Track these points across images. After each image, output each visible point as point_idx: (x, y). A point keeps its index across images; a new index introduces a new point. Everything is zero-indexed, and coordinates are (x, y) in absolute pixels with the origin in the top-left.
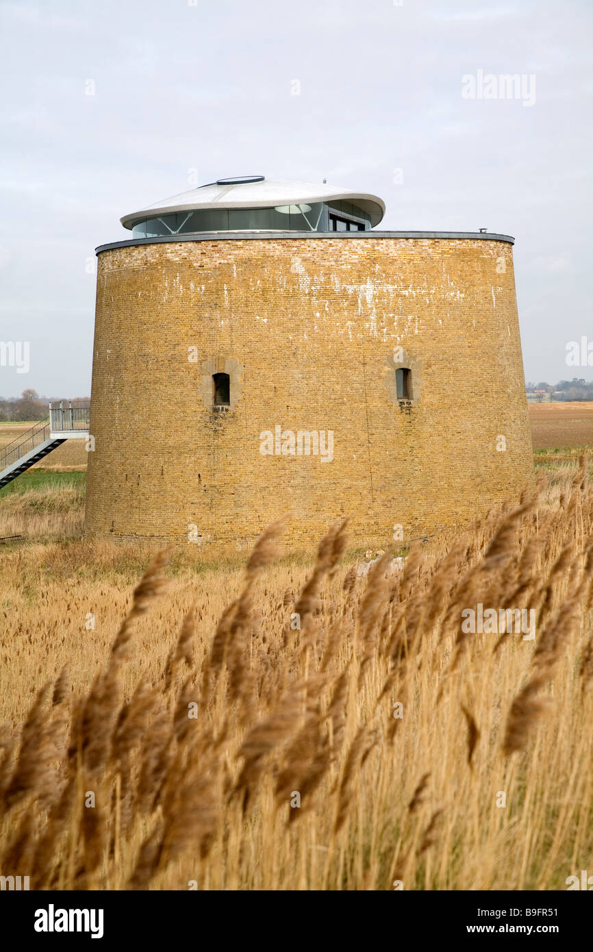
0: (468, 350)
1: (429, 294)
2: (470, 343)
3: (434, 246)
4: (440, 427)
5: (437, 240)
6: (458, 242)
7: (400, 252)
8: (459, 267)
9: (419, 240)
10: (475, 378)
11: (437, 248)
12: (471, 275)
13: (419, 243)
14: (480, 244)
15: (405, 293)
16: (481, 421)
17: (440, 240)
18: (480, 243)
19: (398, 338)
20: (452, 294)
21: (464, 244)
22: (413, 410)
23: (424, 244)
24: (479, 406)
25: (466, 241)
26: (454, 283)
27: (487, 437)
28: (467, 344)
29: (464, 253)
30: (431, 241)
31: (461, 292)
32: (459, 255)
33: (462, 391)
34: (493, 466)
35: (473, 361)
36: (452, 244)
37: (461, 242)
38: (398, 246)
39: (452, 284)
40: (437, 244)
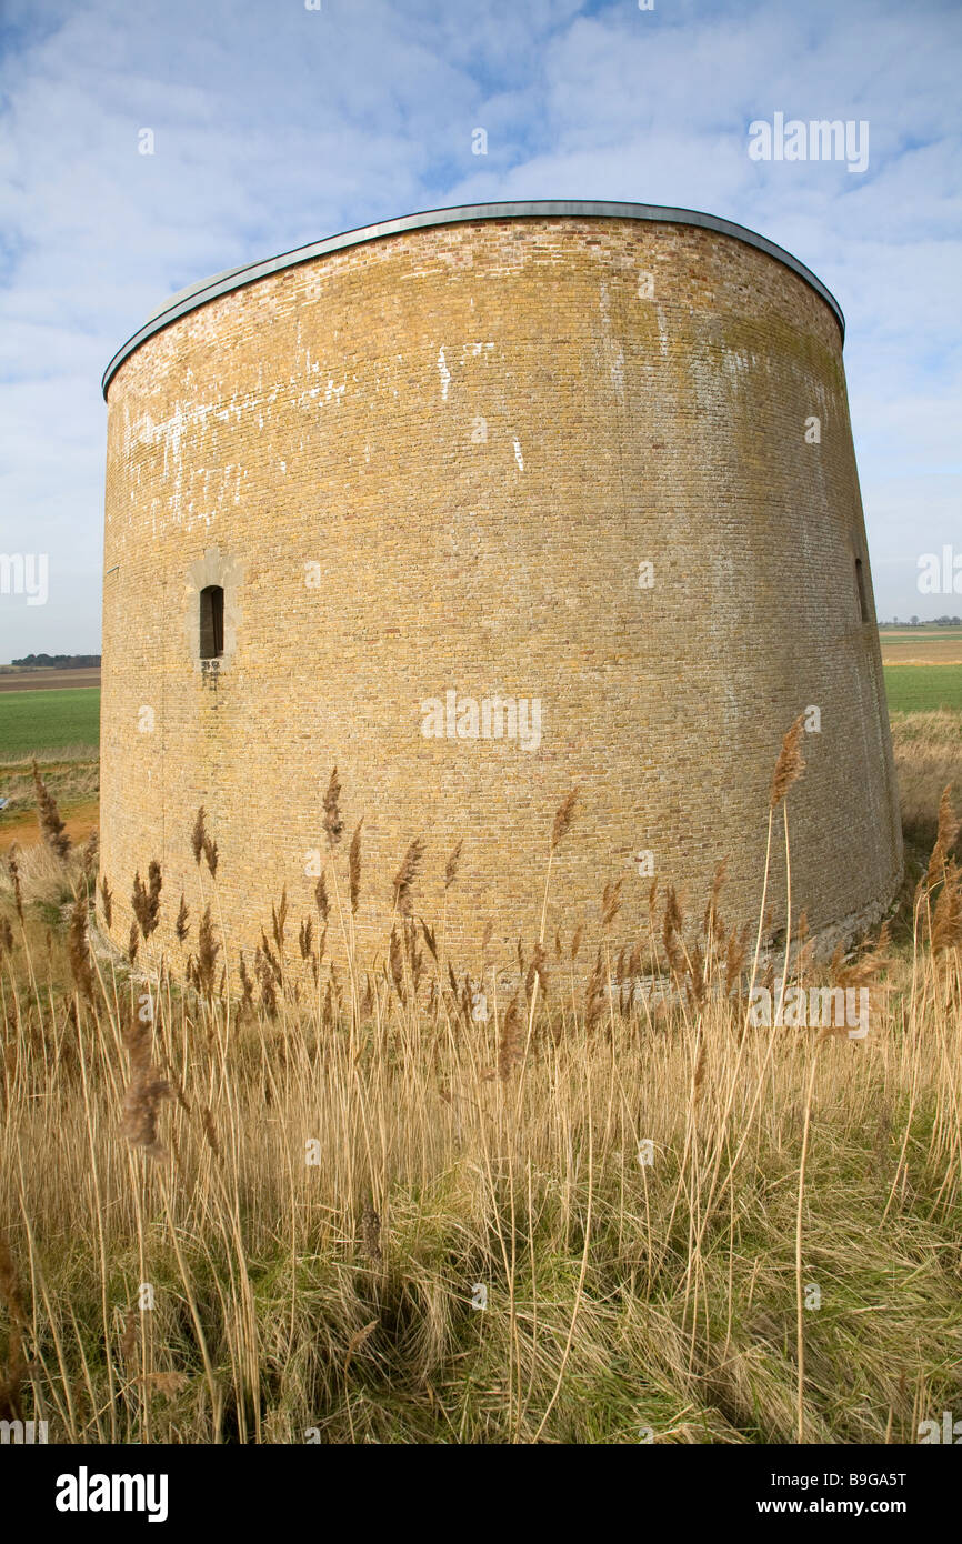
0: (344, 528)
1: (265, 405)
2: (351, 506)
3: (281, 290)
4: (267, 722)
5: (287, 274)
6: (337, 260)
7: (220, 329)
8: (337, 321)
9: (253, 288)
10: (358, 597)
11: (288, 292)
12: (366, 334)
13: (254, 295)
14: (402, 248)
15: (224, 415)
16: (370, 707)
17: (294, 272)
18: (404, 244)
19: (208, 519)
20: (313, 393)
21: (354, 261)
22: (221, 679)
23: (261, 293)
24: (363, 667)
25: (359, 250)
26: (321, 365)
27: (383, 751)
28: (342, 510)
29: (351, 282)
30: (275, 281)
31: (337, 383)
32: (338, 293)
33: (320, 632)
34: (394, 829)
35: (356, 554)
36: (322, 271)
37: (346, 258)
38: (218, 315)
39: (316, 368)
40: (288, 282)
